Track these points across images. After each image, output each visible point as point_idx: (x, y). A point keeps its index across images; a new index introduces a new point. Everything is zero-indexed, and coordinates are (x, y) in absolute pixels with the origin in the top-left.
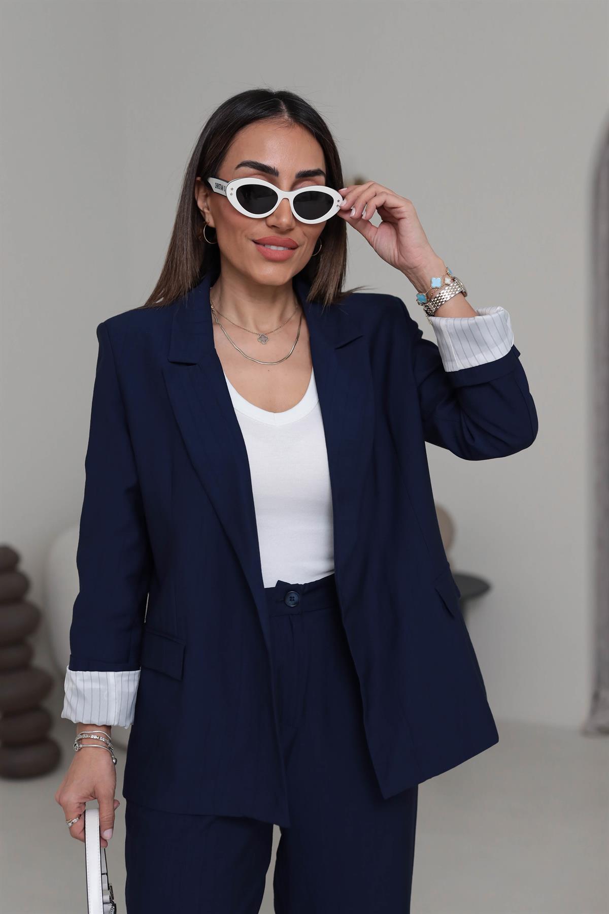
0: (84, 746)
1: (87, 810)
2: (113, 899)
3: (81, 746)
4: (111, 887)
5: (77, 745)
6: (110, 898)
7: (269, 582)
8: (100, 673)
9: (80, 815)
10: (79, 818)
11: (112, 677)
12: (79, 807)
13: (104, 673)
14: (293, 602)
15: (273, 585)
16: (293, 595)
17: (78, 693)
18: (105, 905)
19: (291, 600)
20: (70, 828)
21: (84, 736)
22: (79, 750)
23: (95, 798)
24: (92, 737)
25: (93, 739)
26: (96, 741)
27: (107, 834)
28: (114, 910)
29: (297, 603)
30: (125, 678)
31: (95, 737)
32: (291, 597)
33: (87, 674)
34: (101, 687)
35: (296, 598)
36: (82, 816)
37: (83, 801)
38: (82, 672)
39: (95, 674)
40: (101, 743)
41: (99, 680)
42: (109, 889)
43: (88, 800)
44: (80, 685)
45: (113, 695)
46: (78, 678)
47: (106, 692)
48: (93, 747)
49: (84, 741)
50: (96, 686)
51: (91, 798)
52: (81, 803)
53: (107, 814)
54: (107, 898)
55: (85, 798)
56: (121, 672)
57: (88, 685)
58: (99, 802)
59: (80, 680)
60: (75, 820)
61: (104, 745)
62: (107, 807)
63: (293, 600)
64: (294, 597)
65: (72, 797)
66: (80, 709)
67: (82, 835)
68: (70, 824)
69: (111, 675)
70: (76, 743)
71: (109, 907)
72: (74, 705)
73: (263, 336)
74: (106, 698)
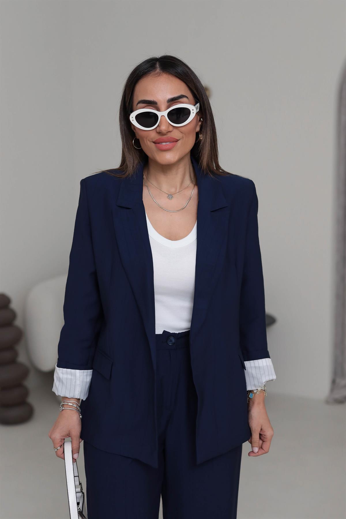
0: (65, 408)
1: (66, 442)
2: (82, 490)
3: (63, 408)
4: (81, 483)
5: (61, 408)
6: (81, 490)
7: (159, 331)
8: (72, 370)
9: (61, 445)
10: (61, 447)
11: (78, 373)
12: (61, 441)
13: (74, 370)
14: (172, 343)
15: (161, 333)
16: (171, 339)
17: (60, 380)
18: (77, 494)
19: (170, 341)
20: (56, 452)
21: (65, 403)
22: (62, 410)
23: (70, 437)
24: (69, 404)
25: (70, 405)
26: (71, 406)
27: (76, 456)
28: (83, 496)
29: (174, 343)
30: (85, 374)
31: (71, 404)
32: (170, 340)
33: (65, 370)
34: (72, 377)
35: (173, 340)
36: (62, 446)
37: (63, 438)
38: (62, 369)
39: (69, 370)
40: (74, 408)
41: (71, 374)
42: (80, 485)
43: (66, 437)
44: (61, 375)
45: (78, 382)
46: (60, 372)
47: (75, 380)
48: (70, 409)
49: (65, 406)
50: (69, 377)
51: (67, 436)
52: (62, 439)
53: (76, 446)
54: (79, 490)
55: (64, 436)
56: (83, 371)
57: (65, 376)
58: (72, 439)
59: (61, 373)
60: (59, 448)
61: (76, 409)
62: (76, 442)
63: (172, 342)
64: (172, 340)
65: (57, 436)
66: (60, 389)
67: (62, 456)
68: (56, 450)
69: (78, 372)
70: (61, 406)
71: (81, 494)
72: (57, 386)
73: (170, 195)
74: (74, 384)
